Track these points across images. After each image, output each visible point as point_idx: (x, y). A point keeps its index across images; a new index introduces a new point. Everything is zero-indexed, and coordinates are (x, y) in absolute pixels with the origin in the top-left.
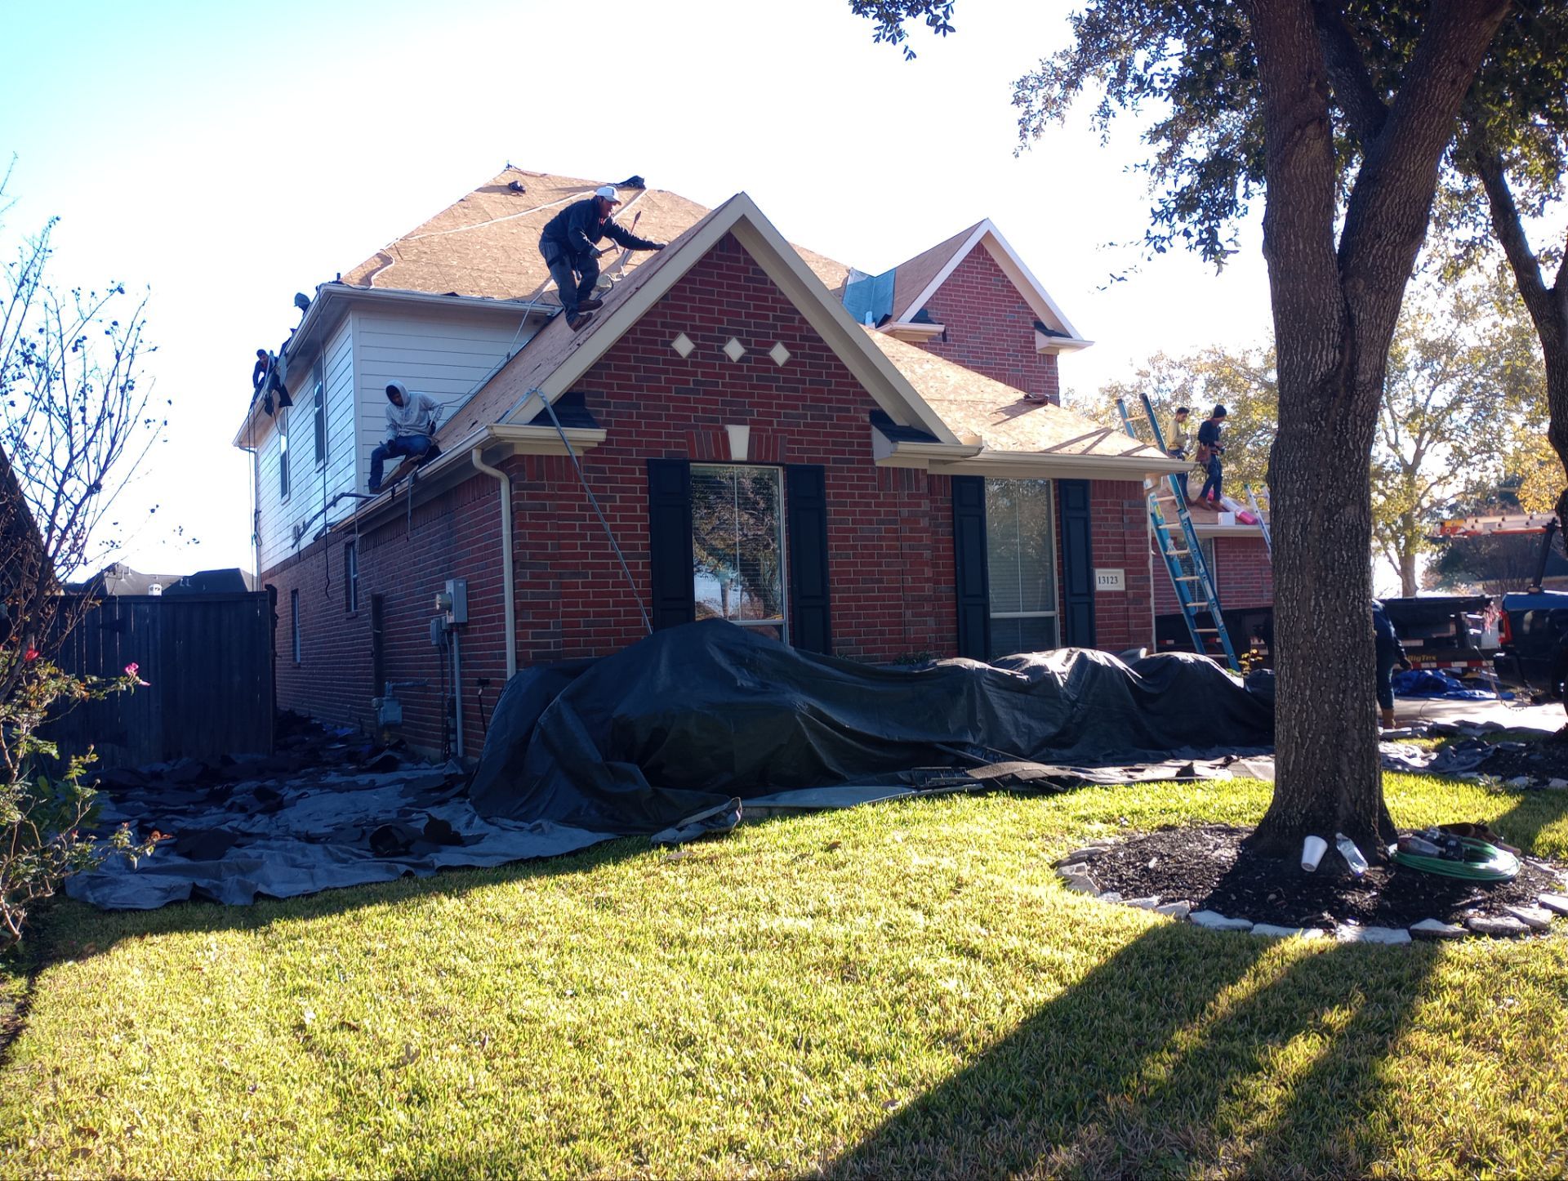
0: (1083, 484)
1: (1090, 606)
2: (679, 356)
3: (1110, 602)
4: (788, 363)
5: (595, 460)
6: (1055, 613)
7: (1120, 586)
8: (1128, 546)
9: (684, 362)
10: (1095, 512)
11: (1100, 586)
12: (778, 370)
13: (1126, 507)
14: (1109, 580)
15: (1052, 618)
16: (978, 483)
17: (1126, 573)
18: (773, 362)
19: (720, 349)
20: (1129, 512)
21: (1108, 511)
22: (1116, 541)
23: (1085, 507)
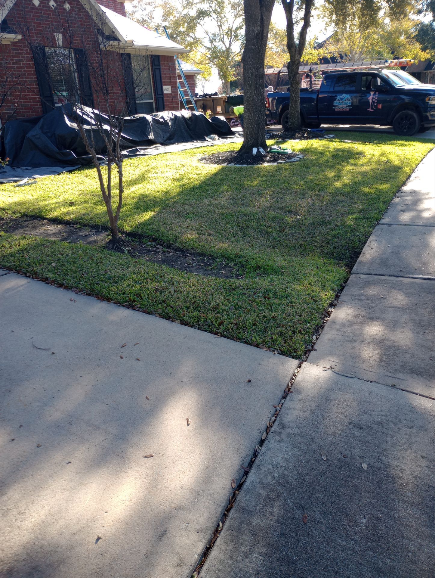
0: (158, 57)
1: (163, 98)
2: (35, 6)
3: (168, 97)
4: (70, 10)
5: (15, 46)
6: (153, 101)
7: (170, 92)
8: (172, 78)
9: (37, 9)
10: (162, 66)
11: (165, 92)
12: (67, 13)
13: (170, 65)
14: (167, 90)
15: (152, 102)
16: (129, 55)
17: (171, 87)
18: (64, 9)
19: (48, 3)
20: (171, 67)
21: (165, 66)
22: (168, 77)
23: (159, 65)
